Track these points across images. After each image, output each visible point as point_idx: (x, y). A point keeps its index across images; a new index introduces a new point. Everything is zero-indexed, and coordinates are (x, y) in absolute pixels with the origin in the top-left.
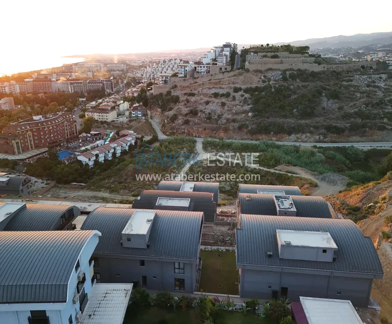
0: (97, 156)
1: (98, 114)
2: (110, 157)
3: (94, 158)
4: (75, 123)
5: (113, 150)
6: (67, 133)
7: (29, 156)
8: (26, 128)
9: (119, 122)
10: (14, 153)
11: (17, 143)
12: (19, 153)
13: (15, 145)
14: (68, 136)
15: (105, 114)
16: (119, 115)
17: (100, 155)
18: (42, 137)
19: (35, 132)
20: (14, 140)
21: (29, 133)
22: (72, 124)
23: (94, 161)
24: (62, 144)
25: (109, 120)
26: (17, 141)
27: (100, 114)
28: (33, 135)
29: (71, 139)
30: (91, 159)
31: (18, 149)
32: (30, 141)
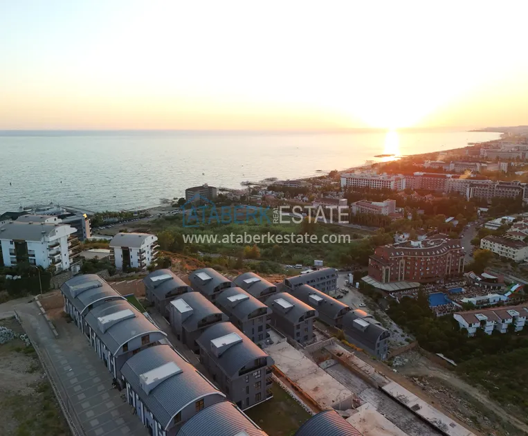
1: (501, 246)
2: (503, 329)
3: (478, 325)
4: (462, 257)
5: (510, 321)
7: (397, 288)
8: (400, 255)
10: (380, 280)
11: (387, 270)
12: (386, 282)
14: (448, 271)
17: (488, 323)
18: (416, 268)
19: (409, 261)
20: (385, 266)
21: (403, 261)
22: (458, 257)
23: (478, 329)
24: (438, 282)
25: (517, 259)
26: (388, 267)
27: (504, 247)
29: (452, 278)
30: (473, 326)
31: (386, 278)
32: (402, 270)
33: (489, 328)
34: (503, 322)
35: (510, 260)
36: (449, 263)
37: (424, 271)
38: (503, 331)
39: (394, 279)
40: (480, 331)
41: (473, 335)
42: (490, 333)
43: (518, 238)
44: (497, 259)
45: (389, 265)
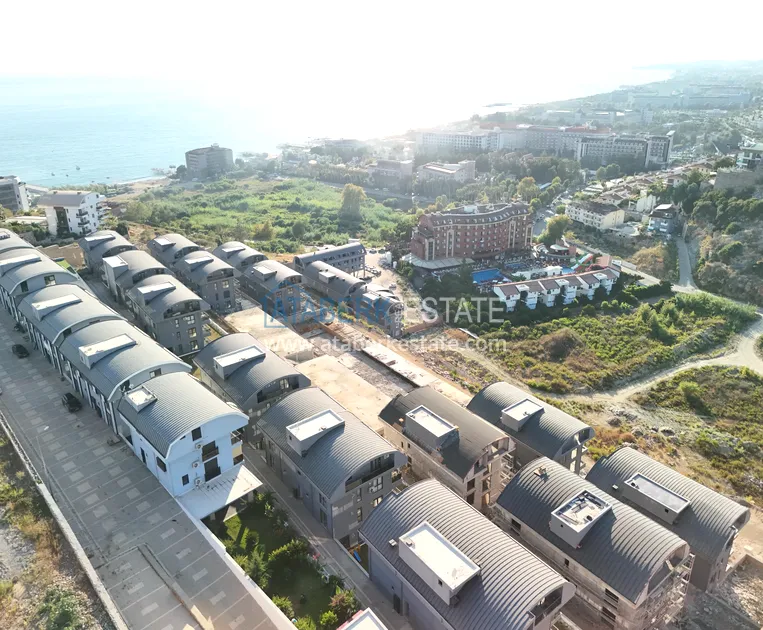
0: (524, 294)
1: (586, 212)
2: (550, 300)
3: (518, 297)
4: (530, 226)
5: (557, 291)
6: (511, 240)
7: (441, 265)
8: (447, 223)
9: (618, 234)
10: (423, 258)
11: (431, 244)
12: (430, 258)
13: (427, 247)
14: (511, 244)
15: (598, 216)
16: (630, 219)
17: (530, 295)
18: (468, 240)
19: (459, 230)
20: (428, 238)
21: (452, 232)
22: (525, 226)
23: (518, 301)
24: (497, 257)
25: (603, 228)
26: (431, 240)
27: (590, 214)
28: (456, 235)
29: (516, 252)
30: (512, 298)
31: (430, 253)
32: (450, 243)
33: (532, 300)
34: (549, 293)
35: (595, 229)
36: (512, 233)
37: (479, 244)
38: (549, 305)
39: (440, 255)
40: (520, 304)
41: (512, 310)
42: (533, 307)
43: (611, 202)
44: (580, 228)
45: (432, 237)
